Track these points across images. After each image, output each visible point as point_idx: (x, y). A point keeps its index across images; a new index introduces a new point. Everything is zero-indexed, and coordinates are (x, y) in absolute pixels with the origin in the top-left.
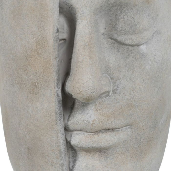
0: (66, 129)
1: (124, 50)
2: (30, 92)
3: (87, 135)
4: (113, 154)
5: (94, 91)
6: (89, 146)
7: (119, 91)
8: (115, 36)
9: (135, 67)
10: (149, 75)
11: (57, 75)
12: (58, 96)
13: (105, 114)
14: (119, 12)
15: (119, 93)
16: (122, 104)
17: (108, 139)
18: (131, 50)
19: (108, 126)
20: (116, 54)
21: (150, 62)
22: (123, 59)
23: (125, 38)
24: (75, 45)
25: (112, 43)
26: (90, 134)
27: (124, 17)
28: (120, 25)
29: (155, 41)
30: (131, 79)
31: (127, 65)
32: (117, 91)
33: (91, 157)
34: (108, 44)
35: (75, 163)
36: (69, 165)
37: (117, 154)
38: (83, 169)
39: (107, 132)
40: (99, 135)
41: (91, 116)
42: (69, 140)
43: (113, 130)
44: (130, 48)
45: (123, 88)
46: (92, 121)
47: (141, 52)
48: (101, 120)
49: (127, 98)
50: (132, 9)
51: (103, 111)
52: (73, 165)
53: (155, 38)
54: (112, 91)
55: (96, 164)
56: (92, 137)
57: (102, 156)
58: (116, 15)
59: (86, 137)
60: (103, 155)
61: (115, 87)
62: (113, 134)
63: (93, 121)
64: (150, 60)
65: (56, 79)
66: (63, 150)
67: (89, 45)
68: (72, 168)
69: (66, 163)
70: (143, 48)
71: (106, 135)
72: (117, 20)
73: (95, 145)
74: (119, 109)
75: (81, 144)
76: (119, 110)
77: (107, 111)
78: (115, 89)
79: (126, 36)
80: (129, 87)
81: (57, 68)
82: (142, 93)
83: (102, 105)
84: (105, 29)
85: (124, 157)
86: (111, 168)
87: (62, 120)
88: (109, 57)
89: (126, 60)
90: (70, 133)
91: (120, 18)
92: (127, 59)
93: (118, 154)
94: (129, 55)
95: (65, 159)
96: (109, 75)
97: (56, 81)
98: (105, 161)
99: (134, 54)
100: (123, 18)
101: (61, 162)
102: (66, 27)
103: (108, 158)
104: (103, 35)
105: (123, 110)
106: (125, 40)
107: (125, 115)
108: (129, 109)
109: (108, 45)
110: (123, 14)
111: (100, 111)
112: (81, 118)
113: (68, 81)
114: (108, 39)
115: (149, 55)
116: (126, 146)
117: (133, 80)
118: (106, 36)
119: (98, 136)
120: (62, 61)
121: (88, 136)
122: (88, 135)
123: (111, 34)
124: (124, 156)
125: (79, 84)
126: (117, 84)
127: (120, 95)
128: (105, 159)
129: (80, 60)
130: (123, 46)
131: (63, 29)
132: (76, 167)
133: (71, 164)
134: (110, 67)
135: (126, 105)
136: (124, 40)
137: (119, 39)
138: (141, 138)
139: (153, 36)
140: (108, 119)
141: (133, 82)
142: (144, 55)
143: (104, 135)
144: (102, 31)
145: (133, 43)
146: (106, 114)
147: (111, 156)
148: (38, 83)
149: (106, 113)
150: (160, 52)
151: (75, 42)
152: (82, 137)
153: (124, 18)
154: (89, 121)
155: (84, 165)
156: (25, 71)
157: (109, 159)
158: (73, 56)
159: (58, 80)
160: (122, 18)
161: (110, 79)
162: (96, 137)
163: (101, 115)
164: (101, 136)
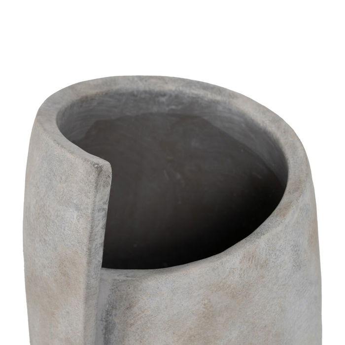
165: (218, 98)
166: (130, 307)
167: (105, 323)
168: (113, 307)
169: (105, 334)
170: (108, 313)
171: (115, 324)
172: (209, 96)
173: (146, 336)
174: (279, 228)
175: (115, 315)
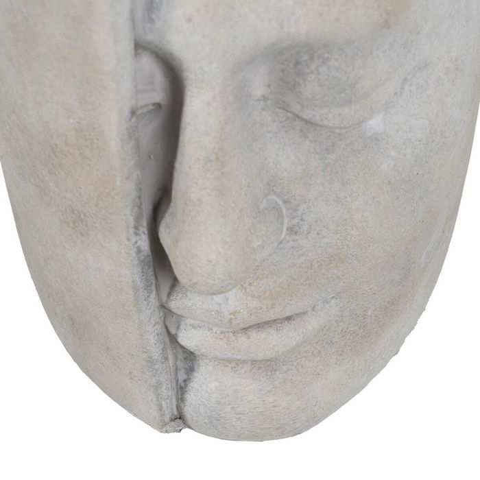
0: (165, 308)
1: (321, 134)
3: (218, 332)
4: (290, 360)
5: (230, 281)
6: (224, 357)
7: (306, 227)
8: (296, 108)
9: (350, 171)
10: (389, 183)
11: (136, 209)
13: (265, 291)
14: (306, 58)
15: (306, 232)
16: (315, 257)
17: (274, 344)
18: (340, 135)
19: (272, 315)
20: (298, 144)
21: (393, 153)
22: (317, 156)
23: (323, 114)
25: (288, 118)
26: (228, 332)
27: (321, 69)
28: (309, 89)
29: (411, 91)
30: (337, 201)
31: (329, 169)
32: (300, 228)
33: (232, 368)
34: (275, 121)
35: (191, 375)
36: (176, 374)
37: (301, 358)
38: (210, 394)
39: (271, 327)
40: (250, 334)
41: (227, 299)
44: (337, 131)
45: (316, 221)
46: (230, 314)
47: (369, 134)
48: (255, 311)
49: (328, 243)
51: (260, 285)
52: (185, 377)
53: (411, 85)
54: (287, 230)
55: (245, 387)
56: (231, 340)
57: (260, 368)
58: (298, 63)
59: (217, 338)
60: (262, 366)
61: (295, 221)
62: (288, 328)
63: (234, 313)
64: (394, 147)
65: (132, 219)
66: (157, 355)
67: (217, 159)
68: (183, 384)
69: (165, 378)
70: (374, 123)
71: (269, 333)
72: (300, 74)
74: (306, 270)
75: (203, 350)
76: (306, 272)
77: (270, 283)
78: (294, 225)
79: (325, 110)
80: (333, 217)
81: (134, 195)
82: (368, 227)
83: (259, 271)
84: (269, 86)
85: (320, 360)
86: (283, 393)
88: (277, 155)
89: (326, 155)
90: (175, 318)
91: (307, 71)
92: (328, 153)
93: (303, 359)
94: (333, 145)
95: (163, 371)
96: (278, 196)
97: (132, 223)
98: (267, 379)
99: (348, 142)
100: (315, 72)
101: (152, 381)
102: (159, 77)
103: (276, 370)
104: (262, 102)
105: (315, 271)
106: (322, 120)
107: (323, 281)
108: (332, 265)
109: (275, 124)
110: (318, 61)
111: (252, 288)
112: (201, 303)
113: (164, 222)
114: (277, 110)
115: (391, 136)
116: (326, 336)
117: (345, 203)
118: (269, 103)
119: (249, 337)
120: (152, 157)
121: (222, 336)
122: (221, 333)
123: (284, 102)
124: (319, 358)
125: (189, 266)
126: (299, 213)
127: (310, 238)
128: (269, 374)
129: (194, 197)
130: (318, 128)
131: (152, 83)
132: (194, 385)
133: (181, 376)
134: (282, 179)
135: (325, 259)
136: (318, 118)
137: (307, 114)
138: (366, 311)
139: (405, 80)
140: (273, 305)
141: (344, 206)
142: (377, 139)
143: (263, 335)
145: (344, 124)
146: (268, 292)
147: (284, 365)
149: (269, 290)
150: (422, 118)
152: (207, 337)
153: (319, 73)
154: (223, 313)
155: (213, 385)
157: (278, 372)
158: (177, 165)
160: (312, 72)
161: (280, 203)
162: (242, 340)
163: (253, 297)
164: (256, 336)
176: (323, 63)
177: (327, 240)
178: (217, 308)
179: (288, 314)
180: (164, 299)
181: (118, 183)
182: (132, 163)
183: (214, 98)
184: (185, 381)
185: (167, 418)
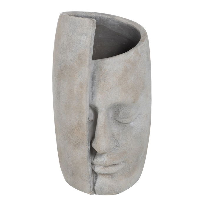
0: (92, 164)
2: (74, 146)
3: (103, 167)
4: (116, 175)
6: (104, 173)
7: (119, 145)
8: (118, 119)
10: (135, 137)
11: (88, 139)
12: (88, 149)
13: (112, 158)
14: (120, 108)
16: (121, 152)
17: (113, 170)
19: (113, 163)
20: (118, 128)
21: (135, 130)
22: (121, 130)
24: (97, 125)
25: (116, 122)
28: (120, 115)
29: (138, 119)
33: (105, 177)
34: (114, 123)
35: (97, 180)
38: (100, 183)
41: (105, 159)
42: (93, 169)
43: (116, 165)
44: (125, 124)
45: (121, 144)
48: (110, 161)
50: (126, 106)
55: (107, 181)
57: (110, 177)
58: (118, 109)
61: (117, 144)
62: (116, 167)
63: (106, 162)
65: (87, 141)
66: (90, 174)
67: (104, 126)
69: (92, 180)
70: (132, 124)
71: (112, 167)
72: (119, 112)
73: (106, 173)
74: (119, 154)
75: (99, 172)
79: (123, 119)
80: (124, 143)
81: (88, 136)
83: (111, 153)
84: (113, 115)
87: (90, 160)
90: (94, 166)
92: (123, 130)
93: (118, 176)
95: (91, 178)
96: (114, 138)
97: (87, 142)
99: (127, 127)
101: (89, 180)
102: (93, 114)
104: (111, 118)
110: (122, 109)
112: (100, 160)
113: (93, 142)
115: (135, 127)
118: (113, 119)
120: (91, 131)
123: (115, 118)
124: (121, 176)
126: (118, 142)
127: (120, 148)
129: (100, 134)
130: (122, 124)
131: (91, 115)
132: (97, 182)
133: (95, 180)
134: (115, 134)
136: (122, 121)
137: (120, 120)
138: (130, 167)
139: (137, 116)
142: (132, 127)
144: (111, 116)
145: (127, 123)
147: (115, 177)
148: (78, 142)
151: (97, 124)
152: (100, 168)
155: (101, 181)
156: (71, 135)
157: (113, 178)
159: (88, 142)
160: (121, 111)
161: (115, 140)
162: (107, 169)
163: (110, 158)
164: (110, 168)
165: (110, 17)
166: (101, 70)
167: (92, 77)
168: (95, 71)
169: (92, 81)
170: (93, 73)
171: (96, 76)
172: (107, 17)
173: (106, 79)
174: (143, 45)
175: (96, 73)
176: (123, 109)
177: (123, 148)
178: (103, 161)
179: (116, 163)
180: (92, 161)
181: (85, 133)
182: (88, 129)
183: (103, 115)
184: (95, 181)
185: (92, 190)
